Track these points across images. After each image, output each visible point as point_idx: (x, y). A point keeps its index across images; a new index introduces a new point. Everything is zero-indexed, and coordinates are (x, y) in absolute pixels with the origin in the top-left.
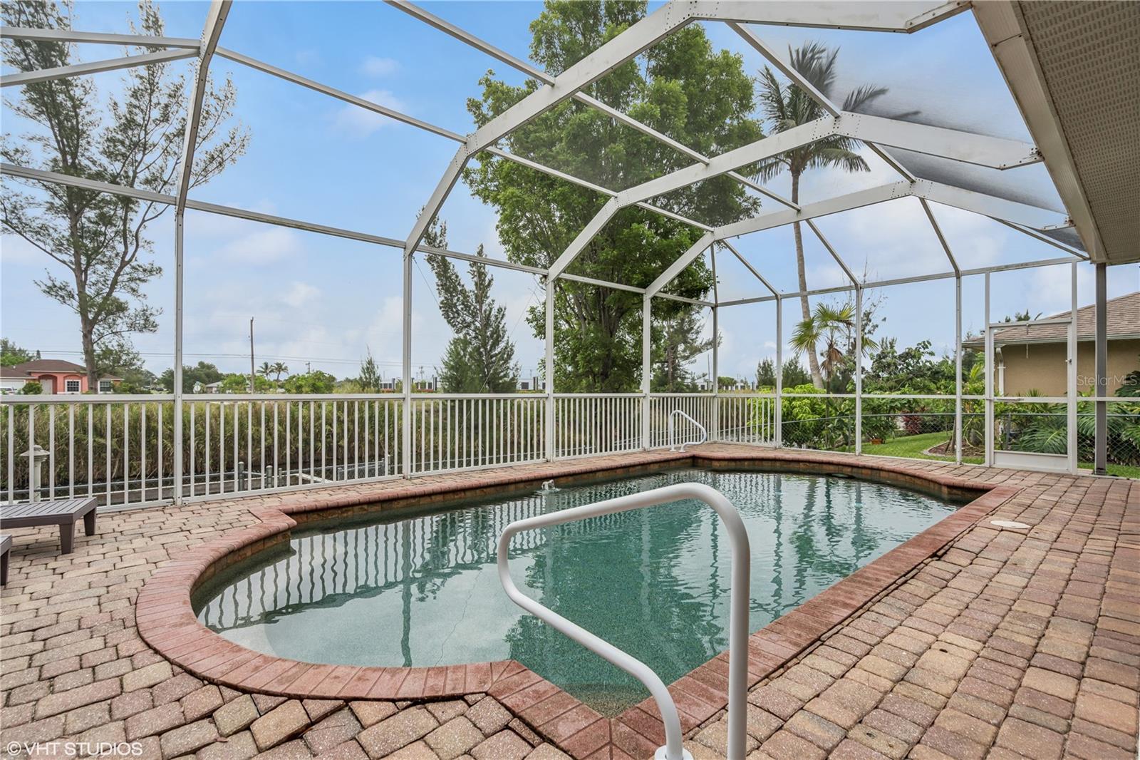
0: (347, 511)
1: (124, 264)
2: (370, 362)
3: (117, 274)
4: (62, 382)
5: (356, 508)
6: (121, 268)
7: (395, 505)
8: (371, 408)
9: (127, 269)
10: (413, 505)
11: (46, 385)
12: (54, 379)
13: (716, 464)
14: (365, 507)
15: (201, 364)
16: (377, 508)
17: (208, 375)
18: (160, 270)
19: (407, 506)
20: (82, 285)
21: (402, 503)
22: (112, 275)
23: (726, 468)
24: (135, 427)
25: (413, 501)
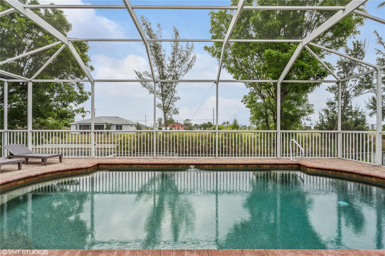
0: (118, 166)
1: (172, 97)
2: (235, 120)
3: (171, 100)
4: (176, 127)
5: (121, 165)
6: (171, 99)
7: (133, 166)
8: (235, 135)
9: (172, 99)
10: (139, 167)
11: (174, 128)
12: (175, 127)
13: (309, 170)
14: (124, 165)
15: (208, 122)
16: (128, 166)
17: (210, 126)
18: (180, 98)
19: (137, 167)
20: (164, 104)
21: (136, 166)
22: (169, 100)
23: (315, 173)
24: (173, 139)
25: (140, 166)
